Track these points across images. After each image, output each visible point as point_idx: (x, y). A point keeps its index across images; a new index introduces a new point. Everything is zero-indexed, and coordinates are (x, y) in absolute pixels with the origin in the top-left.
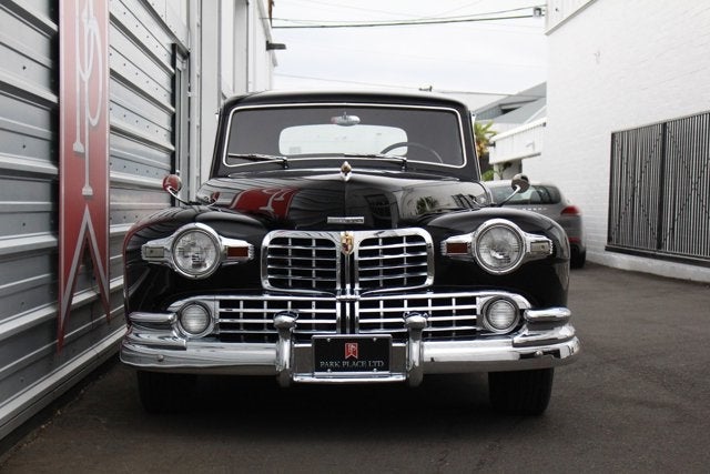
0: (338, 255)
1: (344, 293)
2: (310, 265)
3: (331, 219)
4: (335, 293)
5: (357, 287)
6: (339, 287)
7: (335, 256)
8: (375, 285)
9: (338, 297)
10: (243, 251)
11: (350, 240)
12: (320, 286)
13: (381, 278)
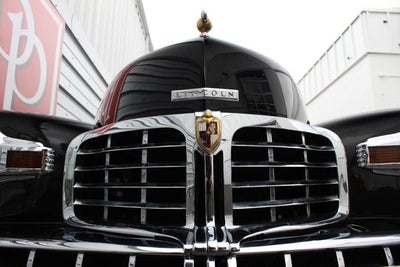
0: (190, 158)
1: (202, 236)
2: (137, 180)
3: (177, 94)
4: (183, 238)
5: (229, 224)
6: (190, 225)
7: (183, 159)
8: (262, 218)
9: (188, 246)
10: (36, 158)
11: (213, 126)
12: (155, 220)
13: (273, 204)
